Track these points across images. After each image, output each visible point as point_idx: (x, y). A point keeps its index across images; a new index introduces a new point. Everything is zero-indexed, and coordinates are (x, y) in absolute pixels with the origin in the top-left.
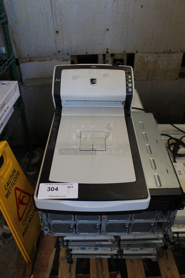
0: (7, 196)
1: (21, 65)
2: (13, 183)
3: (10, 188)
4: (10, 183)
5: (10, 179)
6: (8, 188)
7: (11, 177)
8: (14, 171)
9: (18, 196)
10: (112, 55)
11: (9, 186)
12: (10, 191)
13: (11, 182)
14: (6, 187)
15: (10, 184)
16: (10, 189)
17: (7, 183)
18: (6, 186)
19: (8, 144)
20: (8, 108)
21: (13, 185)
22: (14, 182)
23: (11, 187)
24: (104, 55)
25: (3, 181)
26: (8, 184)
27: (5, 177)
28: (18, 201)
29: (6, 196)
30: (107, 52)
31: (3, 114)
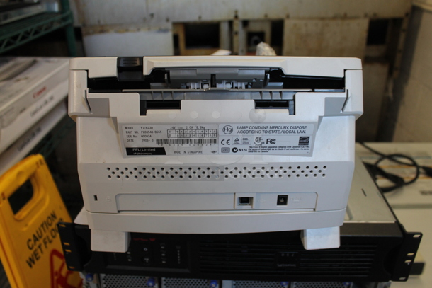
0: (31, 262)
1: (86, 39)
2: (47, 240)
3: (40, 247)
4: (40, 237)
5: (42, 229)
6: (35, 247)
7: (45, 226)
8: (54, 216)
9: (56, 268)
10: (245, 23)
11: (38, 243)
12: (40, 254)
13: (45, 235)
14: (31, 243)
15: (41, 241)
16: (39, 251)
17: (34, 236)
18: (30, 240)
19: (44, 162)
20: (52, 98)
21: (48, 244)
22: (51, 238)
23: (43, 246)
24: (231, 23)
25: (25, 229)
26: (36, 239)
27: (30, 223)
28: (56, 278)
29: (27, 262)
30: (236, 17)
31: (41, 107)
